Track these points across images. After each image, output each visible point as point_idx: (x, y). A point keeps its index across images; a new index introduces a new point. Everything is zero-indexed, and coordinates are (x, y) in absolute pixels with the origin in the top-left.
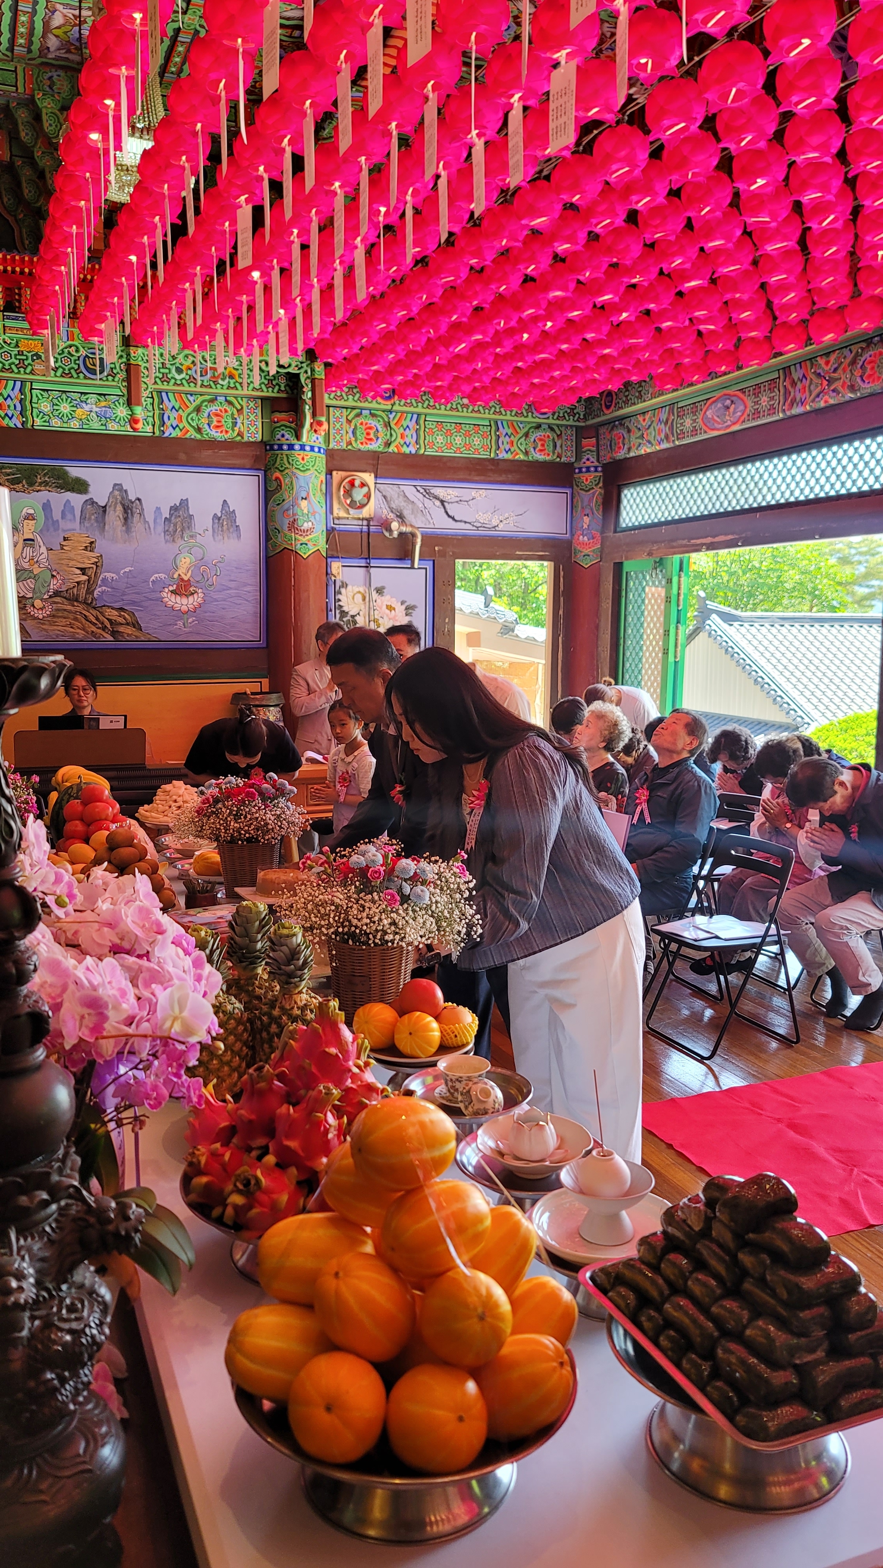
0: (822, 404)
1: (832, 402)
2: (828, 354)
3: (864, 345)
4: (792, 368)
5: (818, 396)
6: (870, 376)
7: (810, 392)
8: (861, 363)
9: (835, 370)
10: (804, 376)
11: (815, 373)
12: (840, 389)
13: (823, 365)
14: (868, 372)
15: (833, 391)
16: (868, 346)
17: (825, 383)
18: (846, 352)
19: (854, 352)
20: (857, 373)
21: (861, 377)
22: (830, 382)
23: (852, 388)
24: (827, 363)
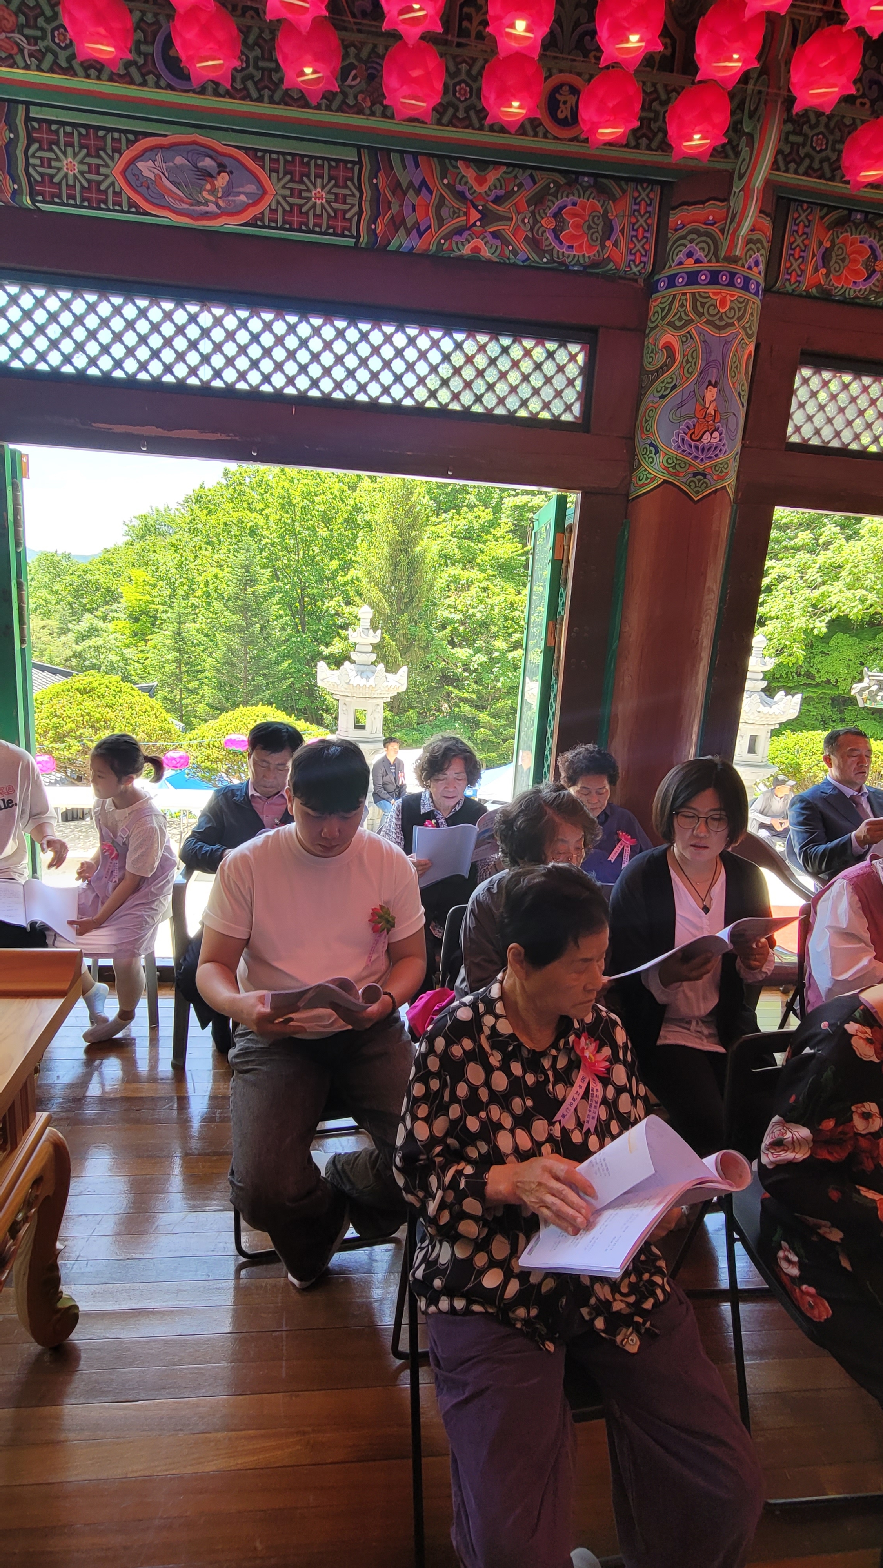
0: (466, 251)
1: (486, 253)
2: (482, 165)
3: (562, 180)
4: (395, 158)
5: (460, 231)
6: (573, 237)
7: (441, 222)
8: (554, 209)
9: (498, 200)
10: (423, 183)
11: (450, 187)
12: (509, 235)
13: (471, 181)
14: (570, 230)
15: (495, 235)
16: (569, 184)
17: (475, 215)
18: (523, 176)
19: (540, 185)
20: (547, 222)
21: (556, 233)
22: (486, 217)
23: (535, 243)
24: (481, 181)
